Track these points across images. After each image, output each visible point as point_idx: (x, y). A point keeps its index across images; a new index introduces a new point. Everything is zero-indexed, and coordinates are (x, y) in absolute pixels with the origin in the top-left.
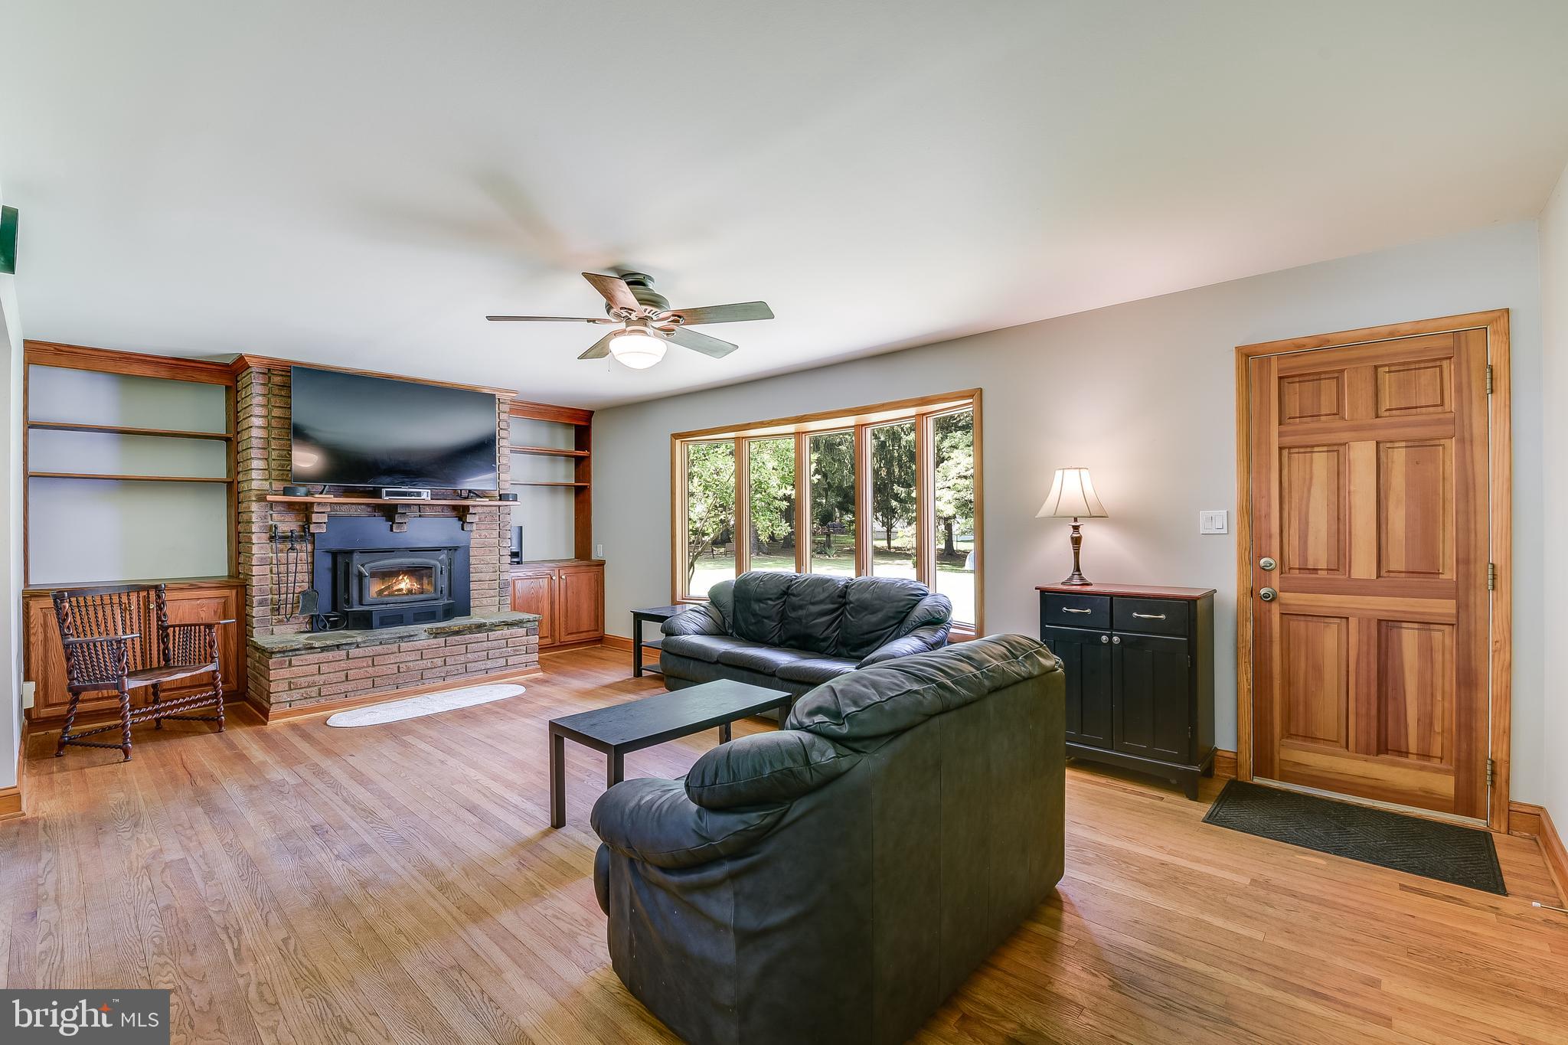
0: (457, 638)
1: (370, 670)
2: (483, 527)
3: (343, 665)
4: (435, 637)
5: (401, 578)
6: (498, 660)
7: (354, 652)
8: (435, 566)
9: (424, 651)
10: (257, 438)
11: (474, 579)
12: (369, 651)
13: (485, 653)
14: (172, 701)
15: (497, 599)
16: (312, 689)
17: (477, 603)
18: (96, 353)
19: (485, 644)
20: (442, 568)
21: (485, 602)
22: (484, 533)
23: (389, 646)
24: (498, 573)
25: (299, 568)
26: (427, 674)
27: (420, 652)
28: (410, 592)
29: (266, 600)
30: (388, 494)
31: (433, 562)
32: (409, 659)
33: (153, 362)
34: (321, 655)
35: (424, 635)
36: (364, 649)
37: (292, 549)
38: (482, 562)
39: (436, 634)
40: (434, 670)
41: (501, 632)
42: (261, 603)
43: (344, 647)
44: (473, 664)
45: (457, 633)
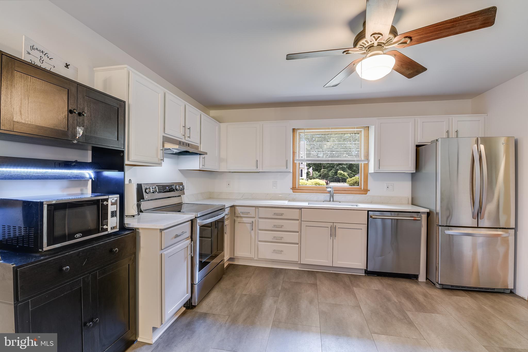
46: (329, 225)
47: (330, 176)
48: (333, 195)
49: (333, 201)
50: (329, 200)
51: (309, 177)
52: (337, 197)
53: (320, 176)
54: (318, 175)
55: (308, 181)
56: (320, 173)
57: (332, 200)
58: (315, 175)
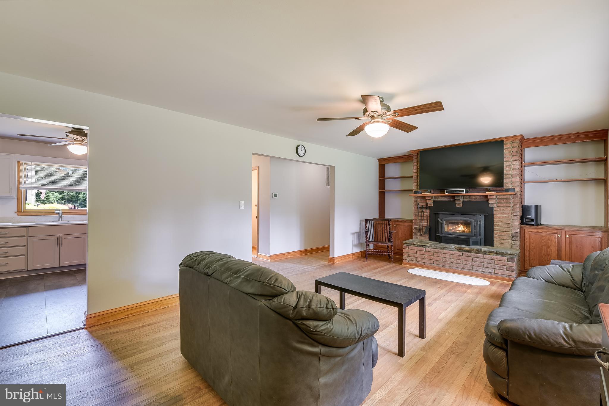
0: (468, 253)
1: (433, 257)
2: (502, 205)
3: (424, 253)
4: (458, 251)
5: (459, 225)
6: (489, 269)
7: (427, 249)
8: (471, 221)
9: (453, 256)
10: (415, 176)
11: (496, 230)
12: (432, 250)
13: (483, 264)
14: (379, 250)
15: (510, 241)
16: (415, 258)
17: (498, 241)
18: (390, 159)
19: (482, 260)
20: (474, 223)
21: (503, 241)
22: (502, 208)
23: (439, 250)
24: (511, 228)
25: (424, 218)
26: (454, 265)
27: (451, 255)
28: (463, 231)
29: (416, 227)
30: (447, 192)
31: (470, 220)
32: (446, 257)
33: (401, 158)
34: (417, 247)
35: (453, 249)
36: (430, 249)
37: (423, 212)
38: (501, 222)
39: (459, 250)
40: (457, 264)
41: (492, 256)
42: (415, 228)
43: (424, 247)
44: (476, 267)
45: (468, 251)
46: (56, 237)
47: (80, 199)
48: (62, 216)
49: (62, 221)
50: (58, 220)
51: (41, 201)
52: (65, 217)
53: (63, 199)
54: (58, 198)
55: (37, 206)
56: (63, 195)
57: (60, 220)
58: (53, 198)
